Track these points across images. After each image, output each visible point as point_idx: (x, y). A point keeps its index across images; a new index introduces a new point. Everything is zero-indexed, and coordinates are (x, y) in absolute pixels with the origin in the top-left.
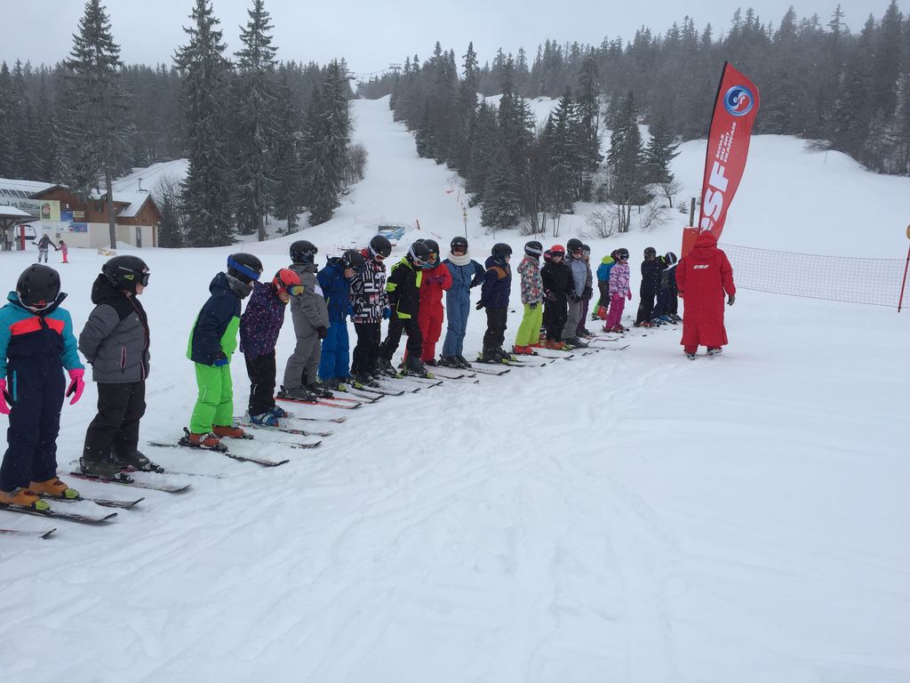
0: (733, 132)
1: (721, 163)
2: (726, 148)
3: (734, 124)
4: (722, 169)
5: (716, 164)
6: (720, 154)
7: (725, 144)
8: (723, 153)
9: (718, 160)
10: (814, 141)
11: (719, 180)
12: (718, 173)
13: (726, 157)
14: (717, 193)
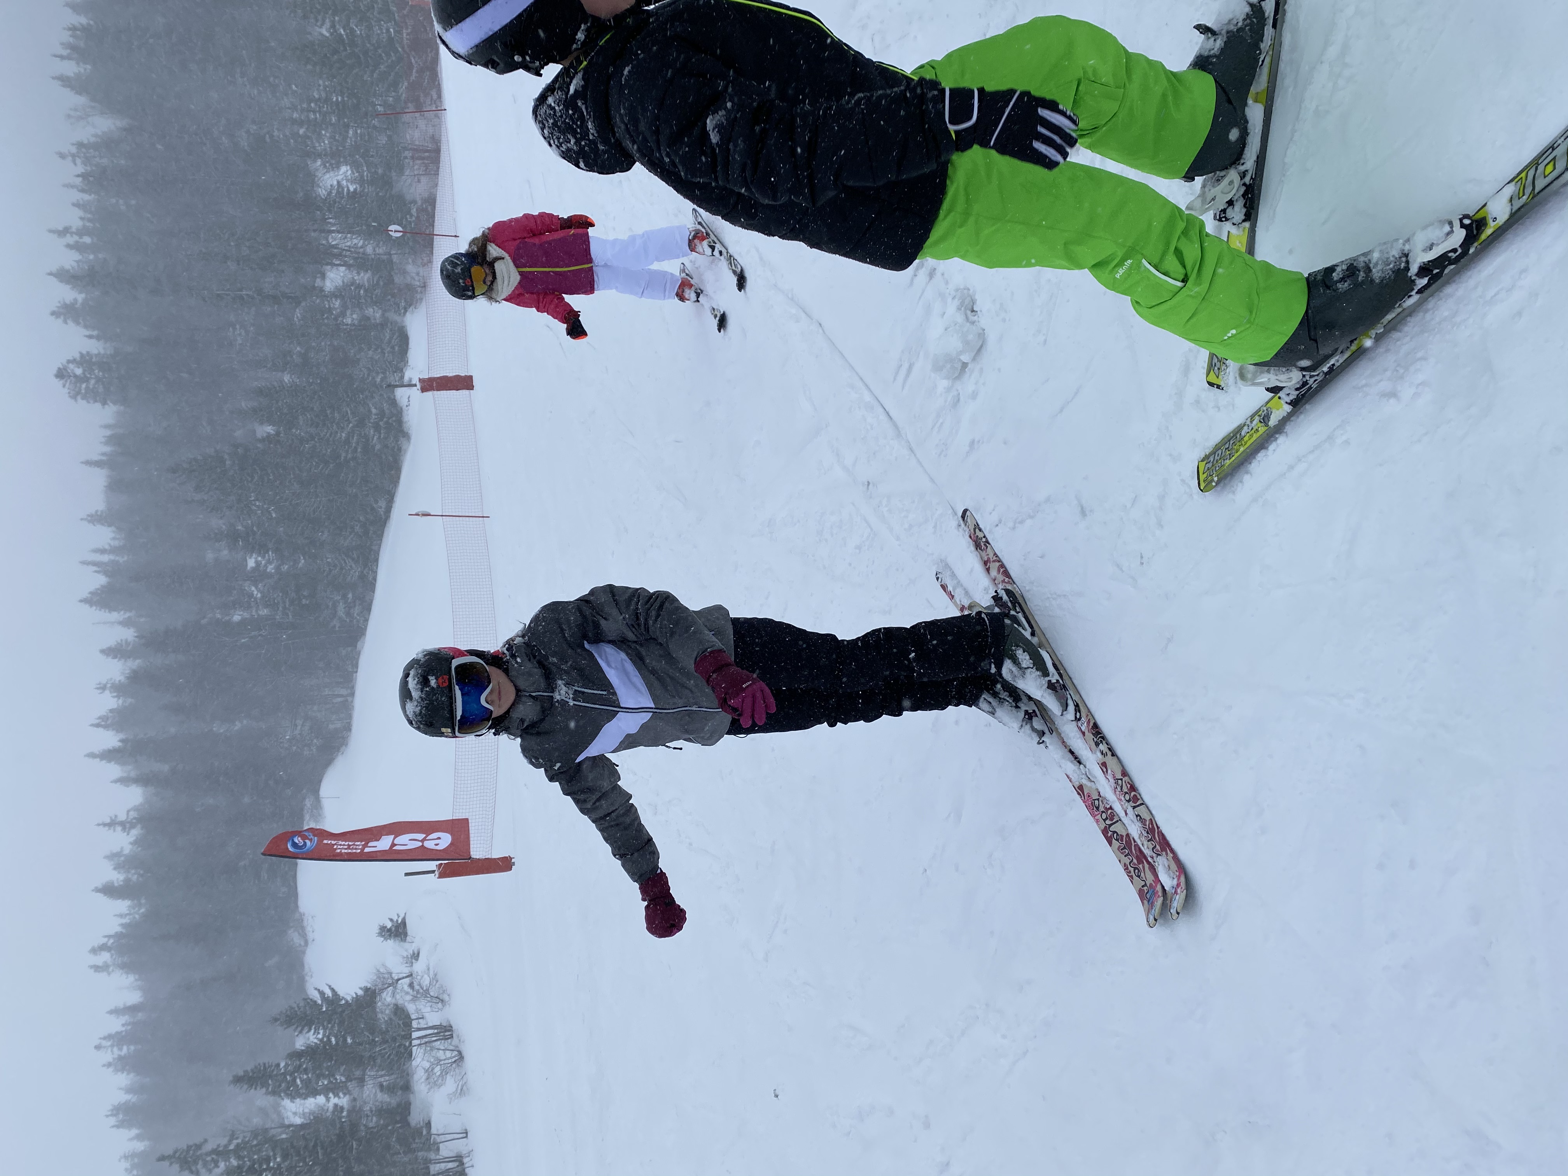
0: (333, 842)
1: (365, 846)
2: (348, 848)
3: (325, 841)
4: (372, 844)
5: (367, 850)
6: (357, 850)
7: (346, 847)
8: (355, 847)
9: (365, 848)
11: (384, 843)
12: (377, 845)
13: (359, 843)
14: (395, 842)
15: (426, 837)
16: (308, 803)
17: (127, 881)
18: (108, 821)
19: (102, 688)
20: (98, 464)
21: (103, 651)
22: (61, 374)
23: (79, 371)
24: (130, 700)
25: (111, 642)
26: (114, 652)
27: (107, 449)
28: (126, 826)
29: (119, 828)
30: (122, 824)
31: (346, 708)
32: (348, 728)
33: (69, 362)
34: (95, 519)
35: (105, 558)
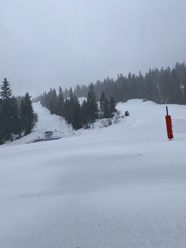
10: (144, 99)
17: (131, 76)
19: (162, 67)
24: (160, 72)
25: (170, 67)
29: (140, 73)
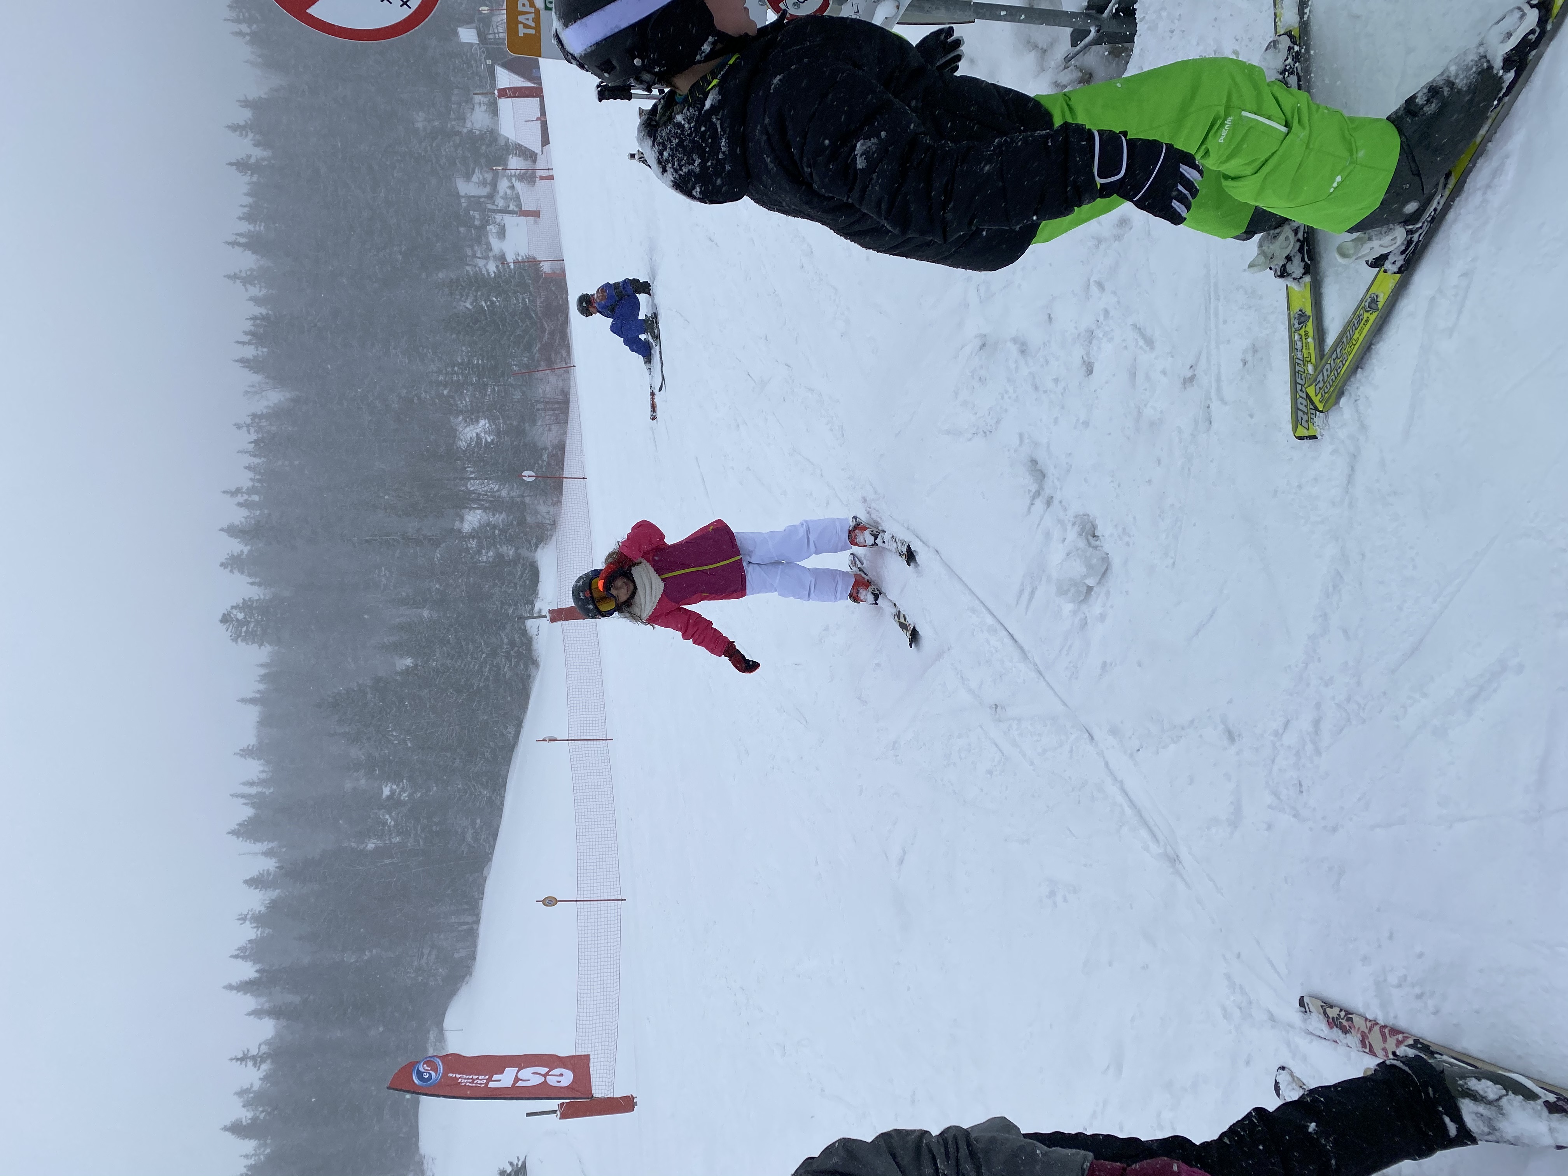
0: (458, 1076)
1: (490, 1080)
2: (473, 1082)
3: (450, 1075)
4: (495, 1077)
5: (492, 1085)
6: (480, 1084)
7: (471, 1081)
8: (479, 1082)
9: (487, 1084)
11: (506, 1079)
12: (500, 1080)
13: (483, 1077)
14: (520, 1076)
15: (549, 1071)
16: (432, 1036)
17: (255, 1119)
18: (240, 1055)
19: (243, 919)
20: (253, 701)
21: (246, 882)
22: (226, 619)
23: (241, 616)
24: (267, 931)
25: (254, 873)
26: (256, 882)
27: (262, 687)
28: (257, 1060)
29: (250, 1063)
30: (254, 1058)
31: (470, 935)
32: (473, 957)
33: (233, 607)
34: (247, 753)
35: (253, 790)
